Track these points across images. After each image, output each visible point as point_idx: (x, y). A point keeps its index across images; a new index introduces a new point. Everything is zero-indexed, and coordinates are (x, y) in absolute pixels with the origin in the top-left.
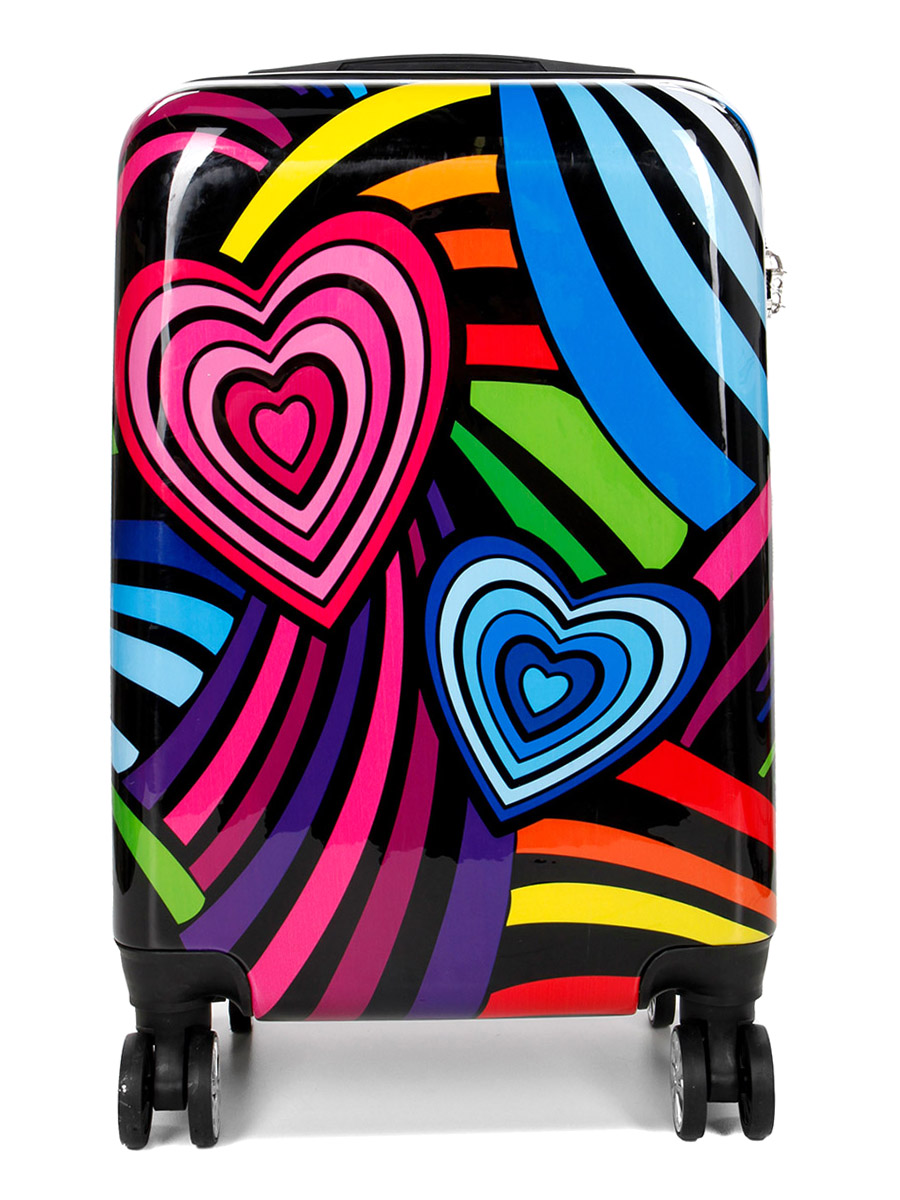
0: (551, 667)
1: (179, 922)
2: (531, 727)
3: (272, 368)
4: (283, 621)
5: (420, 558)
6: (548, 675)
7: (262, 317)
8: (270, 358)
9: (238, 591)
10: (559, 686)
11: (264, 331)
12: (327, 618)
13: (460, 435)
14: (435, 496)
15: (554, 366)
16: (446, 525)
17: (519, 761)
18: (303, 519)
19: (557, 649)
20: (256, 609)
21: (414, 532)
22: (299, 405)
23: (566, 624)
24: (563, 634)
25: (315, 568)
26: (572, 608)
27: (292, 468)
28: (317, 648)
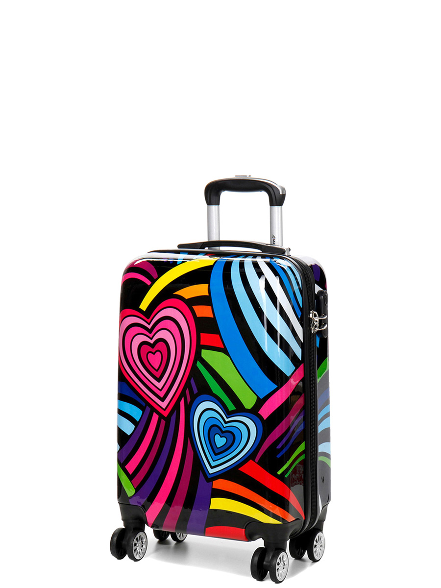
0: (222, 435)
1: (129, 496)
2: (217, 451)
3: (152, 342)
4: (154, 414)
5: (189, 400)
6: (221, 437)
7: (149, 327)
8: (151, 339)
9: (144, 404)
10: (224, 440)
11: (150, 331)
12: (166, 414)
13: (199, 365)
14: (192, 382)
15: (223, 347)
16: (195, 391)
17: (214, 461)
18: (160, 385)
19: (224, 430)
20: (148, 409)
21: (187, 391)
22: (158, 353)
23: (226, 423)
24: (225, 425)
25: (163, 399)
26: (227, 418)
27: (157, 371)
28: (163, 422)
